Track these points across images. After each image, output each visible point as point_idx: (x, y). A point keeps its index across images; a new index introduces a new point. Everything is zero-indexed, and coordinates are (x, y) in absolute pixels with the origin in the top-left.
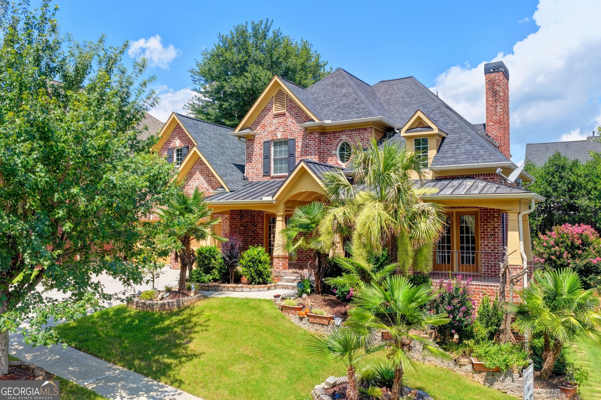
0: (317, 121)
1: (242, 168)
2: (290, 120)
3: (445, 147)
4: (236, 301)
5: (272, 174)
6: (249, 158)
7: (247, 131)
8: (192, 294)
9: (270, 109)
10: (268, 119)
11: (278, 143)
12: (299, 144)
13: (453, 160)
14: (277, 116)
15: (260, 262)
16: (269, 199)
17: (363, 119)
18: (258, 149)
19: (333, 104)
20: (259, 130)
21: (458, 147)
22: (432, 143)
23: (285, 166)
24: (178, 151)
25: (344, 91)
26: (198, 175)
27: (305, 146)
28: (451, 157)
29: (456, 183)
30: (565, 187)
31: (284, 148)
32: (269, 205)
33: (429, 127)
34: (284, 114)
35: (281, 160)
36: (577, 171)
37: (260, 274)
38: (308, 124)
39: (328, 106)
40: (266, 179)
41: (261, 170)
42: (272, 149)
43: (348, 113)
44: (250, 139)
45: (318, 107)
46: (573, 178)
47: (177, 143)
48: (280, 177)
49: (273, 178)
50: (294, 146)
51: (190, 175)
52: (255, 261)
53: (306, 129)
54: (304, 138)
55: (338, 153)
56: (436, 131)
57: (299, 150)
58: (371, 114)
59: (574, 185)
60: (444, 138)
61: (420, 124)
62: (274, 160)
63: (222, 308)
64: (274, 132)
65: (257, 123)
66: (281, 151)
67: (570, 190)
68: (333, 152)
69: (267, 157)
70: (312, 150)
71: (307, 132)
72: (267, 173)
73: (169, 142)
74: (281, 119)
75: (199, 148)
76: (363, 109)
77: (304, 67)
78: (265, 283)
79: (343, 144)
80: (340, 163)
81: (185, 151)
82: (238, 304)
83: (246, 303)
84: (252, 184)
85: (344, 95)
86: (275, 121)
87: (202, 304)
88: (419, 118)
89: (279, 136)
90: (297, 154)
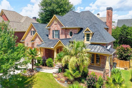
0: (64, 27)
2: (58, 26)
5: (55, 38)
6: (49, 33)
9: (54, 22)
10: (53, 25)
11: (55, 31)
12: (60, 31)
14: (55, 24)
18: (51, 32)
20: (51, 27)
23: (57, 36)
26: (37, 38)
27: (62, 32)
31: (57, 32)
34: (57, 24)
35: (56, 35)
38: (62, 27)
40: (53, 39)
41: (52, 37)
42: (54, 32)
43: (72, 25)
44: (49, 29)
47: (33, 30)
49: (55, 39)
50: (59, 32)
55: (69, 34)
57: (60, 33)
62: (55, 35)
64: (55, 28)
65: (51, 26)
66: (56, 33)
69: (53, 34)
70: (64, 33)
71: (63, 29)
72: (53, 38)
74: (56, 25)
79: (71, 32)
80: (70, 36)
84: (51, 40)
86: (55, 25)
88: (88, 29)
89: (56, 29)
90: (60, 34)
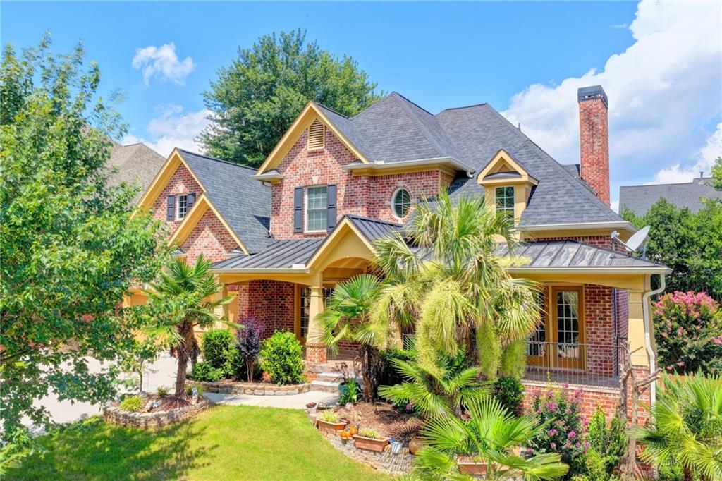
0: (365, 162)
1: (265, 222)
2: (330, 160)
3: (536, 199)
4: (253, 412)
5: (306, 231)
6: (276, 209)
7: (272, 174)
8: (194, 402)
9: (303, 146)
10: (301, 158)
11: (312, 190)
12: (342, 191)
13: (548, 217)
14: (312, 154)
15: (288, 353)
16: (301, 267)
17: (427, 160)
18: (287, 197)
19: (386, 140)
20: (288, 172)
21: (554, 200)
22: (520, 194)
23: (322, 220)
24: (182, 198)
25: (400, 122)
26: (207, 231)
27: (350, 195)
28: (546, 213)
29: (553, 248)
30: (673, 243)
31: (322, 196)
32: (302, 274)
33: (516, 173)
34: (321, 152)
35: (317, 212)
36: (688, 222)
37: (288, 370)
38: (353, 165)
39: (379, 141)
40: (298, 237)
41: (292, 226)
42: (306, 197)
43: (406, 151)
44: (277, 185)
45: (367, 144)
46: (682, 231)
47: (181, 188)
48: (317, 235)
49: (306, 236)
50: (336, 193)
51: (197, 231)
52: (281, 353)
53: (351, 172)
54: (348, 183)
55: (392, 203)
56: (525, 178)
57: (342, 199)
58: (437, 154)
59: (683, 239)
60: (534, 187)
61: (503, 168)
62: (309, 212)
63: (235, 424)
64: (308, 176)
65: (286, 163)
66: (317, 201)
67: (679, 246)
68: (387, 203)
69: (299, 208)
70: (359, 199)
71: (354, 176)
72: (299, 230)
73: (169, 187)
74: (318, 159)
75: (208, 195)
76: (426, 146)
77: (347, 90)
78: (295, 382)
79: (400, 193)
80: (396, 217)
81: (190, 199)
82: (257, 417)
83: (268, 415)
84: (280, 244)
85: (401, 128)
86: (310, 160)
87: (206, 416)
88: (502, 160)
89: (315, 180)
90: (339, 205)
